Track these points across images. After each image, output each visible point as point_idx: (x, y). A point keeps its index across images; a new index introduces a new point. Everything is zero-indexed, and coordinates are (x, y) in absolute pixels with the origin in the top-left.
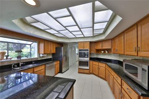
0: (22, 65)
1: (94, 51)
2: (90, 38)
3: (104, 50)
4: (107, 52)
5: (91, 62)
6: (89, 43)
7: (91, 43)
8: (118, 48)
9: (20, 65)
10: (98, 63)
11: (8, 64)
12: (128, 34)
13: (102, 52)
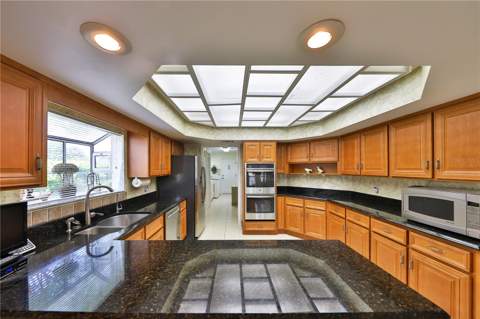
0: (95, 220)
1: (284, 168)
2: (278, 130)
3: (313, 166)
4: (320, 171)
5: (281, 199)
6: (274, 145)
7: (280, 144)
8: (363, 162)
9: (89, 222)
10: (302, 200)
11: (51, 219)
12: (402, 131)
13: (307, 170)
